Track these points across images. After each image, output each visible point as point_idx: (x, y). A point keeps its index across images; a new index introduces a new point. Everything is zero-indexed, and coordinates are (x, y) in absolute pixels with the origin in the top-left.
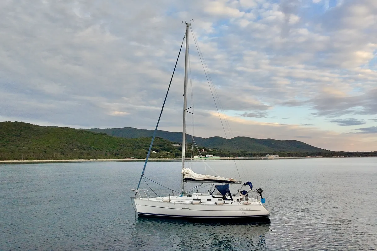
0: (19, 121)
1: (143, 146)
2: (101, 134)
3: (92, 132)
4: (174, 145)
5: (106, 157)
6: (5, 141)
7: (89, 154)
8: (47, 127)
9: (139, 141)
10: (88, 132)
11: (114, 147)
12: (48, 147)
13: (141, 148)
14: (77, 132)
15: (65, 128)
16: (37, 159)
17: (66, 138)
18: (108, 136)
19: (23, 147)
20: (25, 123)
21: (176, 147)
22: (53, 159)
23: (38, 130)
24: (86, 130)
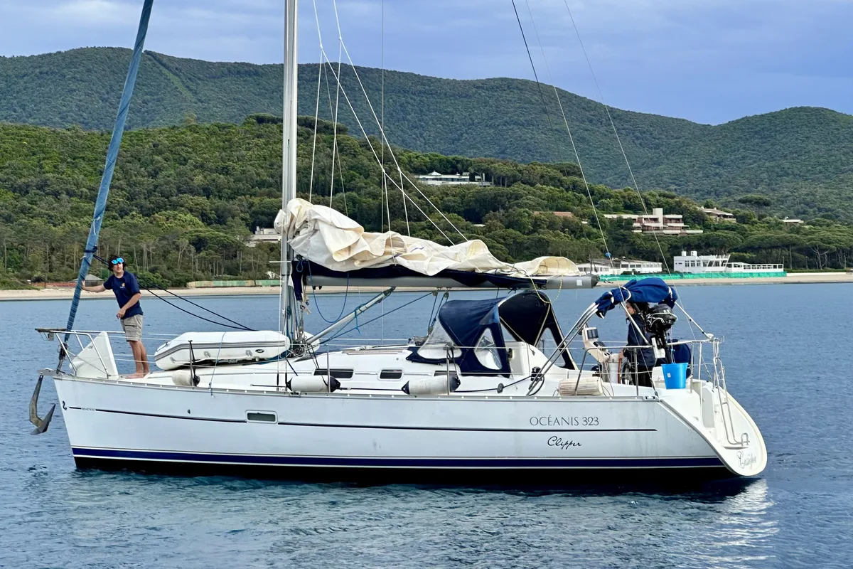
1: (192, 192)
4: (433, 180)
9: (156, 149)
13: (175, 206)
21: (445, 192)
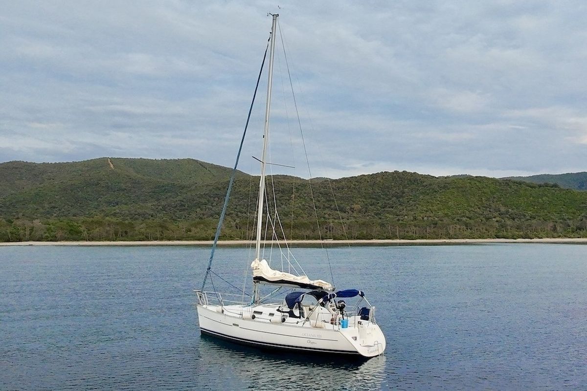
0: (401, 171)
2: (546, 185)
3: (528, 182)
5: (554, 232)
6: (380, 207)
7: (518, 228)
8: (446, 178)
10: (520, 183)
11: (574, 213)
12: (446, 215)
14: (498, 184)
15: (476, 177)
16: (422, 238)
17: (477, 198)
18: (561, 190)
19: (406, 215)
20: (409, 173)
22: (450, 238)
23: (430, 185)
24: (516, 180)
